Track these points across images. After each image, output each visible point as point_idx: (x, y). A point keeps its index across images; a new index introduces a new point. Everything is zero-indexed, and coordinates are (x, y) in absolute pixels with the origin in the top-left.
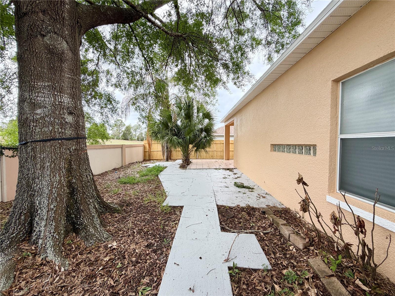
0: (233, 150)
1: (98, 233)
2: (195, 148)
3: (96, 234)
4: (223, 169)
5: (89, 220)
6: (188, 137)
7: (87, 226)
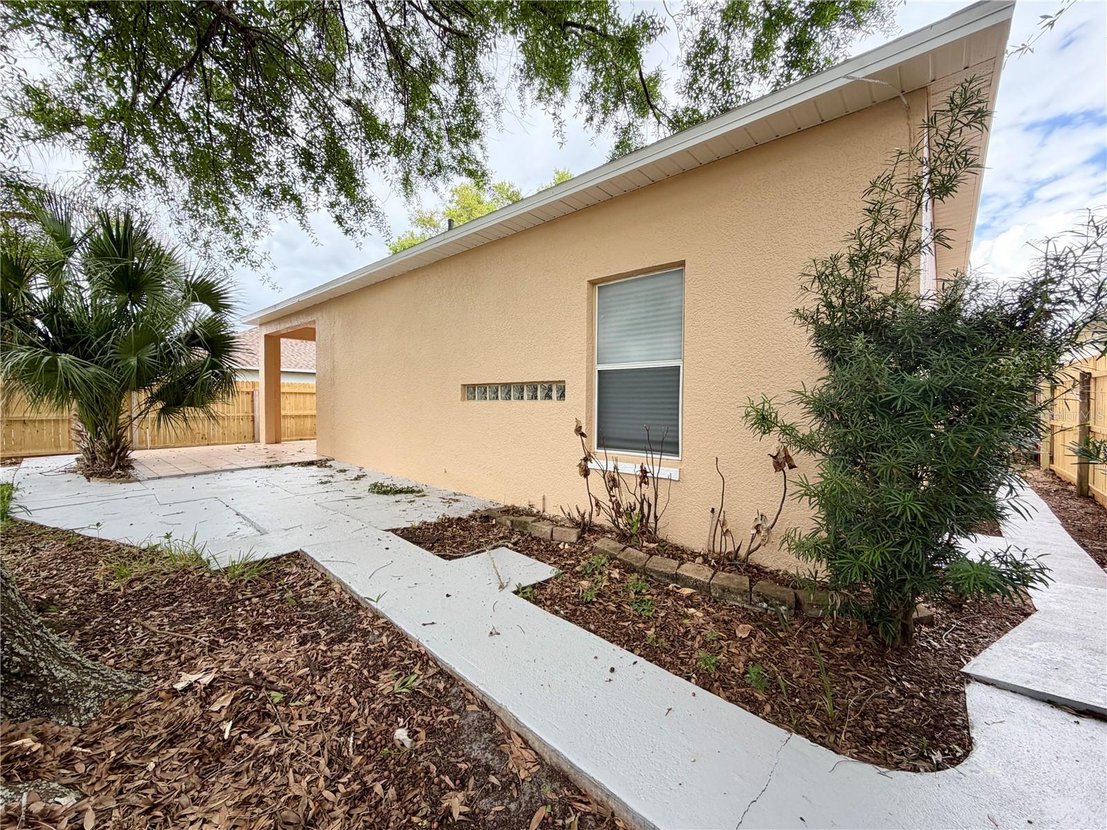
0: (314, 412)
1: (97, 675)
2: (159, 405)
3: (88, 679)
4: (292, 464)
5: (33, 644)
6: (133, 362)
7: (36, 664)
